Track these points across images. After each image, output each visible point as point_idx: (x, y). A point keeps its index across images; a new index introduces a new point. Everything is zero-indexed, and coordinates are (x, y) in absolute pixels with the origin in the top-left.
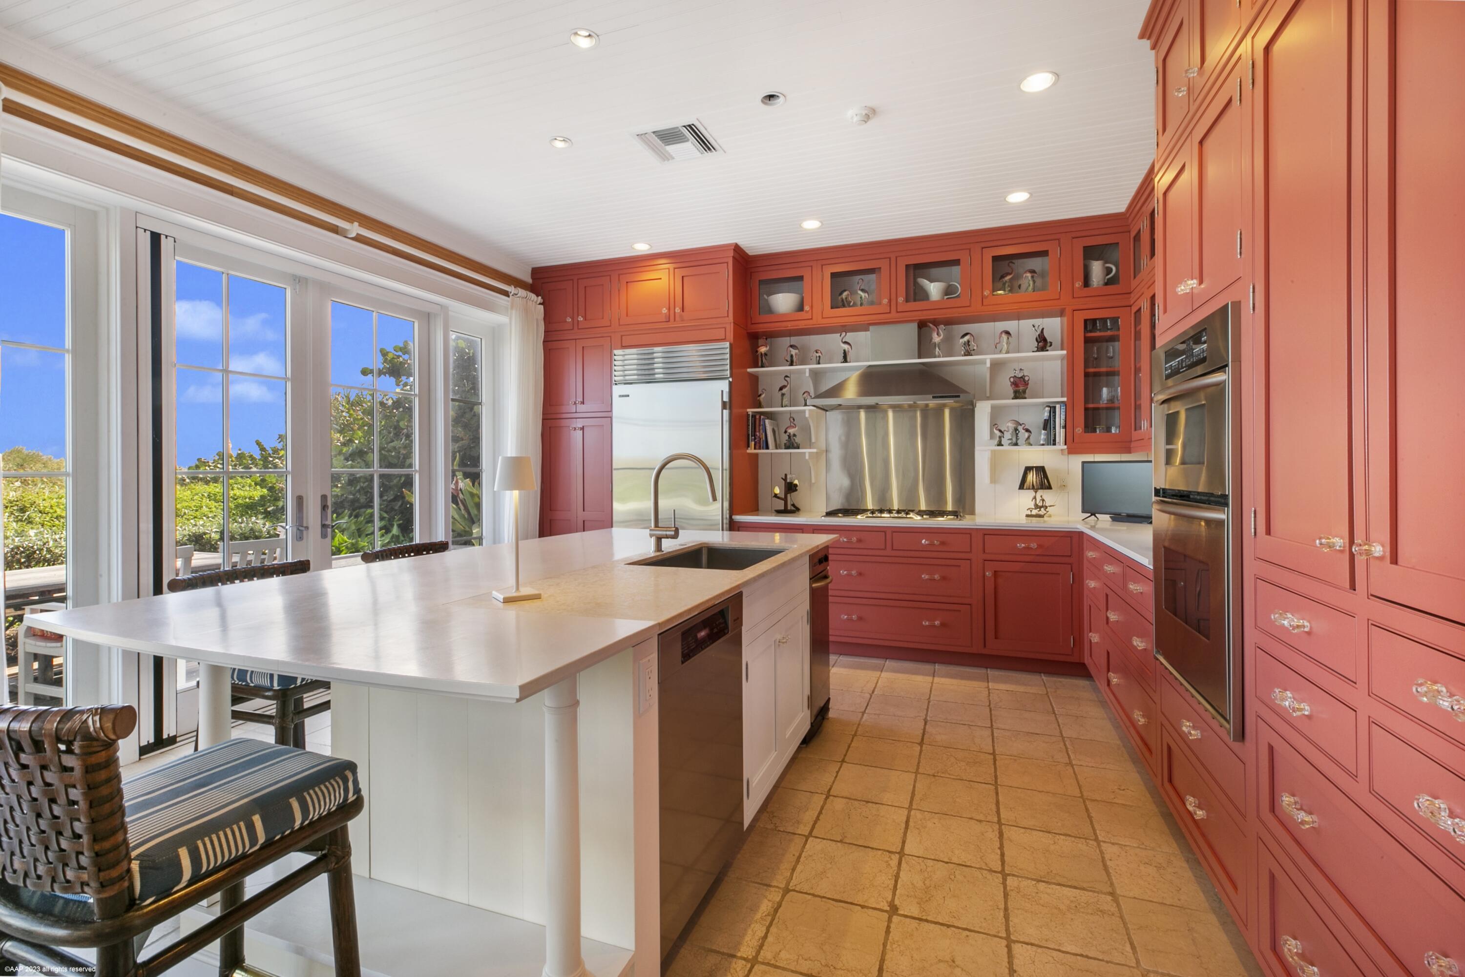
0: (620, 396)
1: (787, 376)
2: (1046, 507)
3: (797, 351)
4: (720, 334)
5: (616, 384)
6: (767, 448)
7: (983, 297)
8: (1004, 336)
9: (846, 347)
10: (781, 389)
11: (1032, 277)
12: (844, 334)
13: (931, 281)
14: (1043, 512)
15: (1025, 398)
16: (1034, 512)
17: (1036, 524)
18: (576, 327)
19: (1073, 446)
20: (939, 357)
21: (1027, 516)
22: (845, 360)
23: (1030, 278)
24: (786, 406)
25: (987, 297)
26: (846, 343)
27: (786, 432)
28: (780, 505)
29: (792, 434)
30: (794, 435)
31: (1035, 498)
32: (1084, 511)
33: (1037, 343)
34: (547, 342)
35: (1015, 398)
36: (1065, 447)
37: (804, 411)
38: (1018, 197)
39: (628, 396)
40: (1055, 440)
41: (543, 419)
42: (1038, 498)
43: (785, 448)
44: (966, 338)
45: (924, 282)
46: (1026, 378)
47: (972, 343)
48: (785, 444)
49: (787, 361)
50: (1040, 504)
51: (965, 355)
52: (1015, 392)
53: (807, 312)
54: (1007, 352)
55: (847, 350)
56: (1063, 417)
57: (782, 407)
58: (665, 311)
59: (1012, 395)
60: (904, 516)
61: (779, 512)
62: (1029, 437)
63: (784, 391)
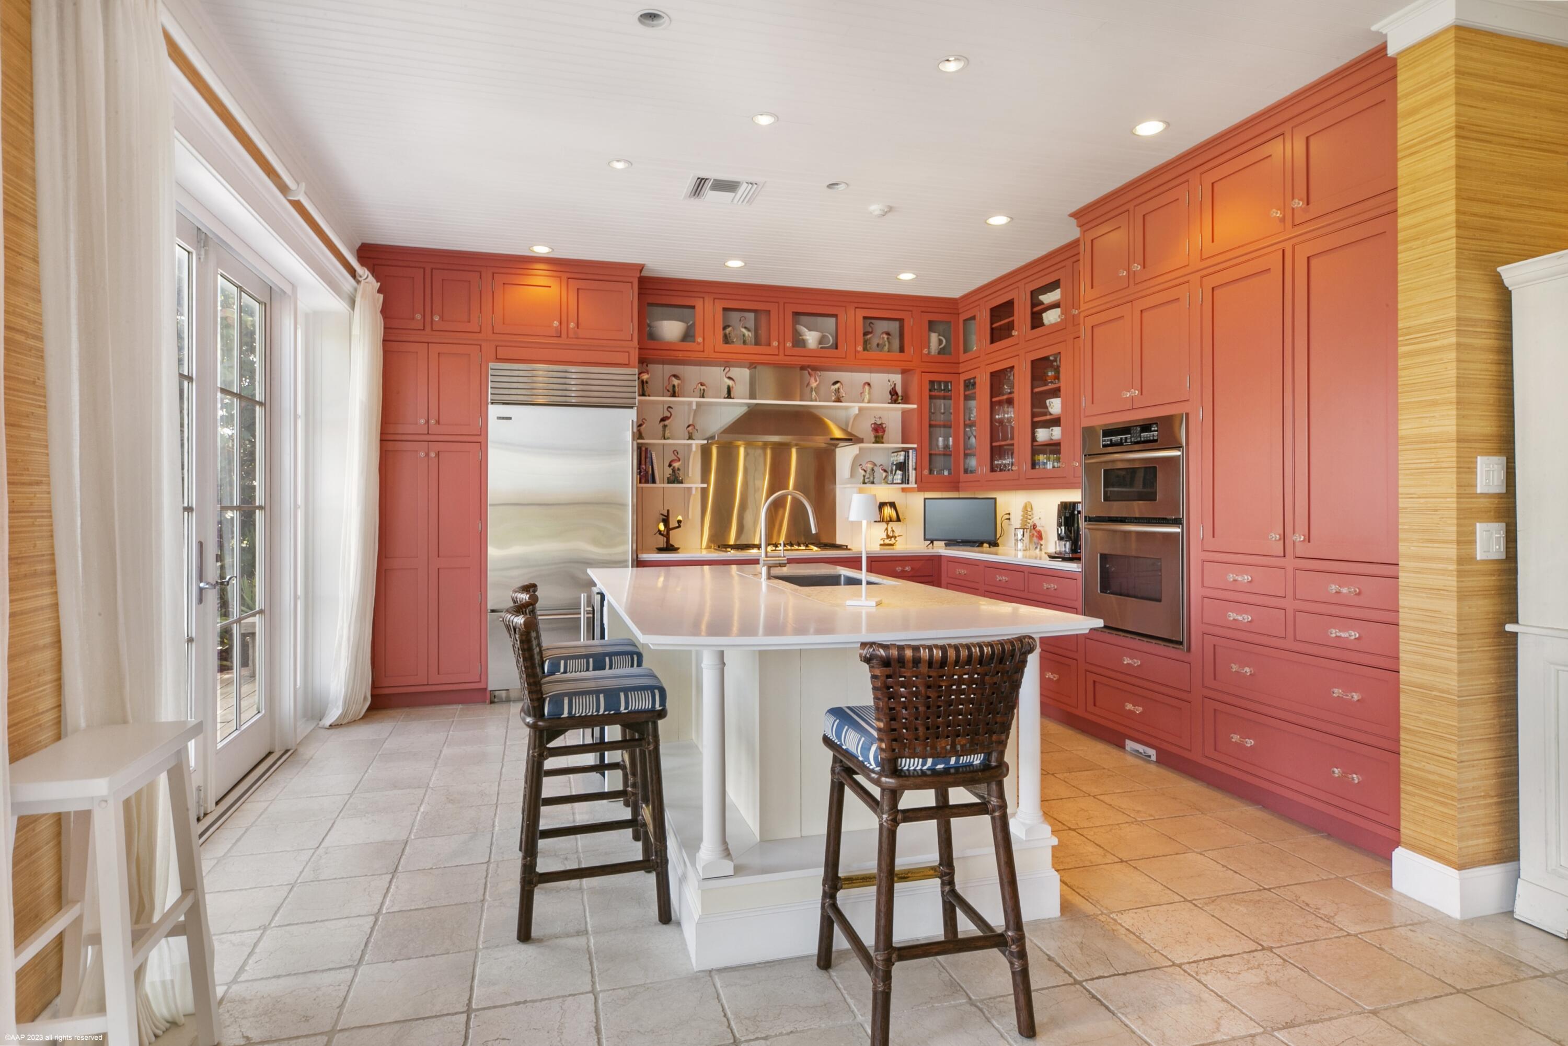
0: (499, 418)
1: (670, 407)
2: (895, 537)
3: (679, 382)
4: (623, 358)
5: (492, 403)
6: (654, 482)
7: (856, 351)
8: (867, 387)
9: (730, 383)
10: (663, 420)
11: (888, 338)
12: (727, 369)
13: (810, 330)
14: (893, 541)
15: (883, 443)
16: (887, 541)
17: (887, 552)
18: (428, 328)
19: (922, 486)
20: (816, 400)
21: (881, 545)
22: (729, 395)
23: (886, 339)
24: (668, 438)
25: (859, 352)
26: (730, 378)
27: (670, 465)
28: (662, 542)
29: (676, 467)
30: (679, 469)
31: (887, 529)
32: (925, 539)
33: (890, 397)
34: (387, 341)
35: (876, 442)
36: (916, 486)
37: (690, 445)
38: (907, 276)
39: (510, 418)
40: (908, 480)
41: (381, 440)
42: (890, 530)
43: (668, 483)
44: (837, 386)
45: (803, 330)
46: (884, 426)
47: (841, 390)
48: (668, 478)
49: (668, 391)
50: (891, 535)
51: (835, 401)
52: (876, 437)
53: (699, 344)
54: (869, 402)
55: (731, 385)
56: (914, 461)
57: (665, 439)
58: (556, 324)
59: (873, 440)
60: (804, 548)
61: (661, 550)
62: (886, 477)
63: (666, 422)
